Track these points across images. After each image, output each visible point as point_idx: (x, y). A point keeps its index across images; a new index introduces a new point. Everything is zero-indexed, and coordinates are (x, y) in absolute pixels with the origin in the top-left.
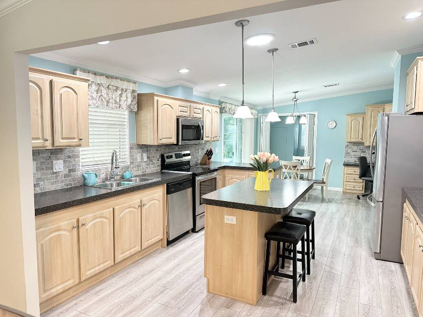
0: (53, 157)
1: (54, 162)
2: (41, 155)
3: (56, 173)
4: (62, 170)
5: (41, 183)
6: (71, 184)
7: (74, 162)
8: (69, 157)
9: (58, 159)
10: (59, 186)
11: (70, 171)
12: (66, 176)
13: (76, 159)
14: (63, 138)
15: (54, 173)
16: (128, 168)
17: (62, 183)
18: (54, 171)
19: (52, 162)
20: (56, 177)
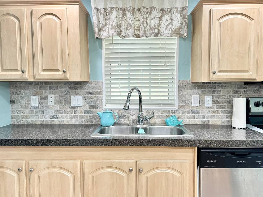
0: (72, 91)
1: (72, 97)
2: (59, 89)
3: (74, 108)
4: (81, 105)
5: (60, 116)
6: (92, 121)
7: (95, 98)
8: (90, 93)
9: (77, 94)
10: (78, 121)
11: (91, 107)
12: (86, 112)
13: (98, 96)
14: (44, 71)
15: (72, 108)
16: (174, 112)
17: (81, 118)
18: (72, 105)
19: (70, 97)
20: (75, 111)
